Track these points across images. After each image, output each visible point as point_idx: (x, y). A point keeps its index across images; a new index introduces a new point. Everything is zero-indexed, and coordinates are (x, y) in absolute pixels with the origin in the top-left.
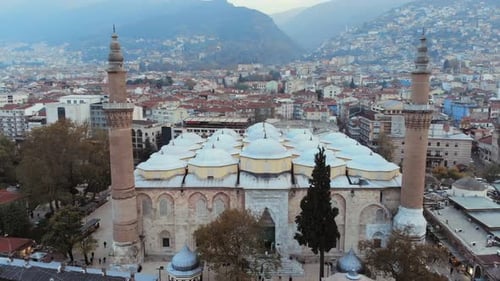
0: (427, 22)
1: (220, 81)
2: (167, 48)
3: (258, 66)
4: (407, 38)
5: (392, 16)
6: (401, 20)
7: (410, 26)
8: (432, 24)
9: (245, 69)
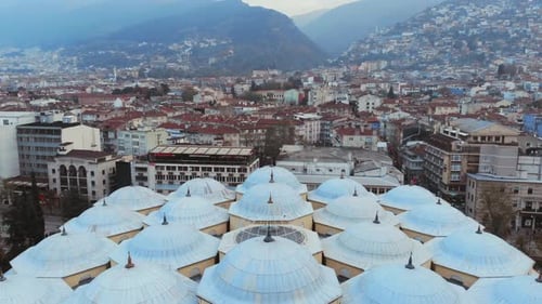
0: (469, 23)
1: (228, 89)
2: (172, 53)
3: (276, 72)
4: (447, 39)
5: (428, 16)
6: (439, 20)
7: (449, 27)
8: (474, 24)
9: (260, 77)
